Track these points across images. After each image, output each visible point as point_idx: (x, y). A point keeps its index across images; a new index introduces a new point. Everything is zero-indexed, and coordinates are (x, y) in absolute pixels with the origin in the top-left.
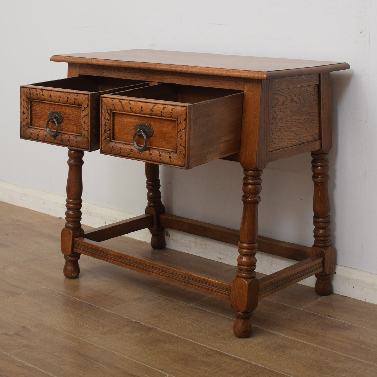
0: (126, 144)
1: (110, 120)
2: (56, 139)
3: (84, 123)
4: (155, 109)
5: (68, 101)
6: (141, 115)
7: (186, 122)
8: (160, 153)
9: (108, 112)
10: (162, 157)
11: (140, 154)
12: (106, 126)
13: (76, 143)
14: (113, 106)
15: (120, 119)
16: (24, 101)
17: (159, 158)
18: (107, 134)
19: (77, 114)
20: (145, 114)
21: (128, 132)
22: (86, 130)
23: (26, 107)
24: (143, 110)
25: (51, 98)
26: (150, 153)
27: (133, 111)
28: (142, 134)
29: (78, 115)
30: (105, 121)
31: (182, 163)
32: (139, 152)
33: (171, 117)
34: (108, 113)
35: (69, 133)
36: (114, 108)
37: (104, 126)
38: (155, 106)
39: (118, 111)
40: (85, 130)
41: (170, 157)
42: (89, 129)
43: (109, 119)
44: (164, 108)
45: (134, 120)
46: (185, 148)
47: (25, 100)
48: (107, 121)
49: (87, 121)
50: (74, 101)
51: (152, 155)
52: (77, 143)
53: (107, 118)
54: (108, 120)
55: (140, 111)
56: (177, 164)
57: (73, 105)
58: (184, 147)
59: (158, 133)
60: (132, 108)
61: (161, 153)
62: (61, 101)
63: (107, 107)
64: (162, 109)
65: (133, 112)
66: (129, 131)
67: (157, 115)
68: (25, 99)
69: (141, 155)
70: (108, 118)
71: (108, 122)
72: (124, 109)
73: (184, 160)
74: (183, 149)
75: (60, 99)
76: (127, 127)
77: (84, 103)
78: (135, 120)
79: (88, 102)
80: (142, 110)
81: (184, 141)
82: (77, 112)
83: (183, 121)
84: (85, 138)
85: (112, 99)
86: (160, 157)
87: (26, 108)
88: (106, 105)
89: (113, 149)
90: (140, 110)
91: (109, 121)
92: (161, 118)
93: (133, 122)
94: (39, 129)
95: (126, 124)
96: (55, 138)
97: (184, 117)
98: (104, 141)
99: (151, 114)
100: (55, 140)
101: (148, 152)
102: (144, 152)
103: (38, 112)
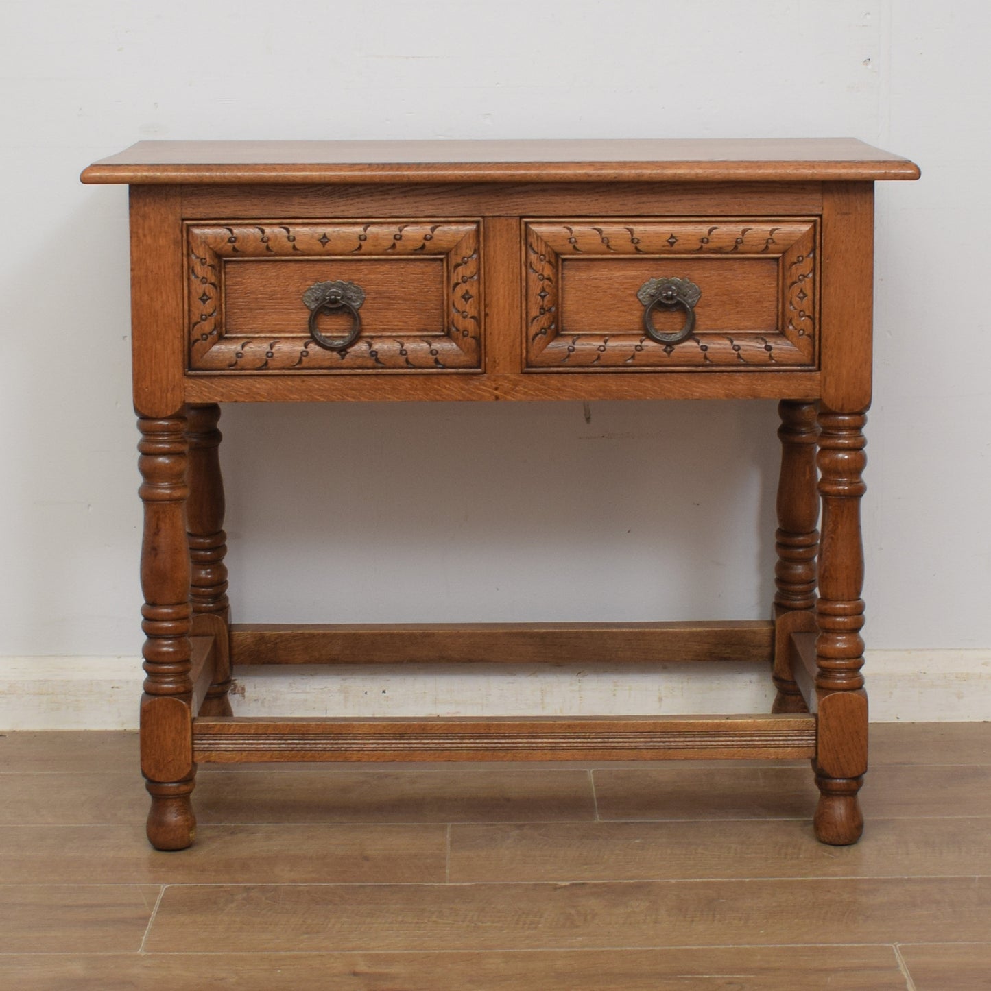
0: (613, 336)
1: (554, 280)
2: (347, 356)
3: (465, 299)
4: (715, 236)
5: (398, 246)
6: (662, 256)
7: (814, 257)
8: (732, 342)
9: (549, 259)
10: (741, 352)
11: (669, 353)
12: (543, 297)
13: (431, 356)
14: (570, 242)
15: (584, 275)
16: (203, 264)
17: (731, 354)
18: (549, 318)
19: (422, 280)
20: (675, 254)
21: (612, 304)
22: (472, 317)
23: (213, 281)
24: (674, 242)
25: (324, 244)
26: (702, 346)
27: (640, 247)
28: (678, 301)
29: (425, 280)
30: (542, 282)
31: (804, 358)
32: (664, 347)
33: (766, 250)
34: (549, 262)
35: (395, 334)
36: (574, 247)
37: (539, 297)
38: (716, 228)
39: (584, 253)
40: (464, 317)
41: (768, 348)
42: (479, 312)
43: (552, 278)
44: (744, 231)
45: (633, 273)
46: (812, 319)
47: (209, 261)
48: (547, 282)
49: (473, 292)
50: (422, 244)
51: (709, 350)
52: (435, 357)
53: (549, 275)
54: (549, 279)
55: (664, 246)
56: (789, 362)
57: (413, 257)
58: (809, 317)
59: (715, 295)
60: (636, 241)
61: (735, 343)
62: (366, 246)
63: (547, 246)
64: (740, 233)
65: (638, 251)
66: (614, 302)
67: (719, 250)
68: (208, 257)
69: (672, 354)
70: (551, 276)
71: (550, 286)
72: (608, 246)
73: (811, 349)
74: (809, 322)
75: (362, 243)
76: (609, 291)
77: (464, 245)
78: (639, 273)
79: (478, 241)
80: (672, 244)
81: (811, 303)
82: (423, 273)
83: (805, 255)
84: (465, 338)
85: (566, 225)
86: (736, 352)
87: (211, 284)
88: (545, 243)
89: (571, 353)
90: (666, 243)
91: (552, 283)
92: (730, 256)
93: (632, 278)
94: (265, 337)
95: (606, 286)
96: (343, 353)
97: (810, 245)
98: (540, 335)
99: (700, 250)
100: (343, 357)
101: (690, 344)
102: (681, 345)
103: (253, 292)
